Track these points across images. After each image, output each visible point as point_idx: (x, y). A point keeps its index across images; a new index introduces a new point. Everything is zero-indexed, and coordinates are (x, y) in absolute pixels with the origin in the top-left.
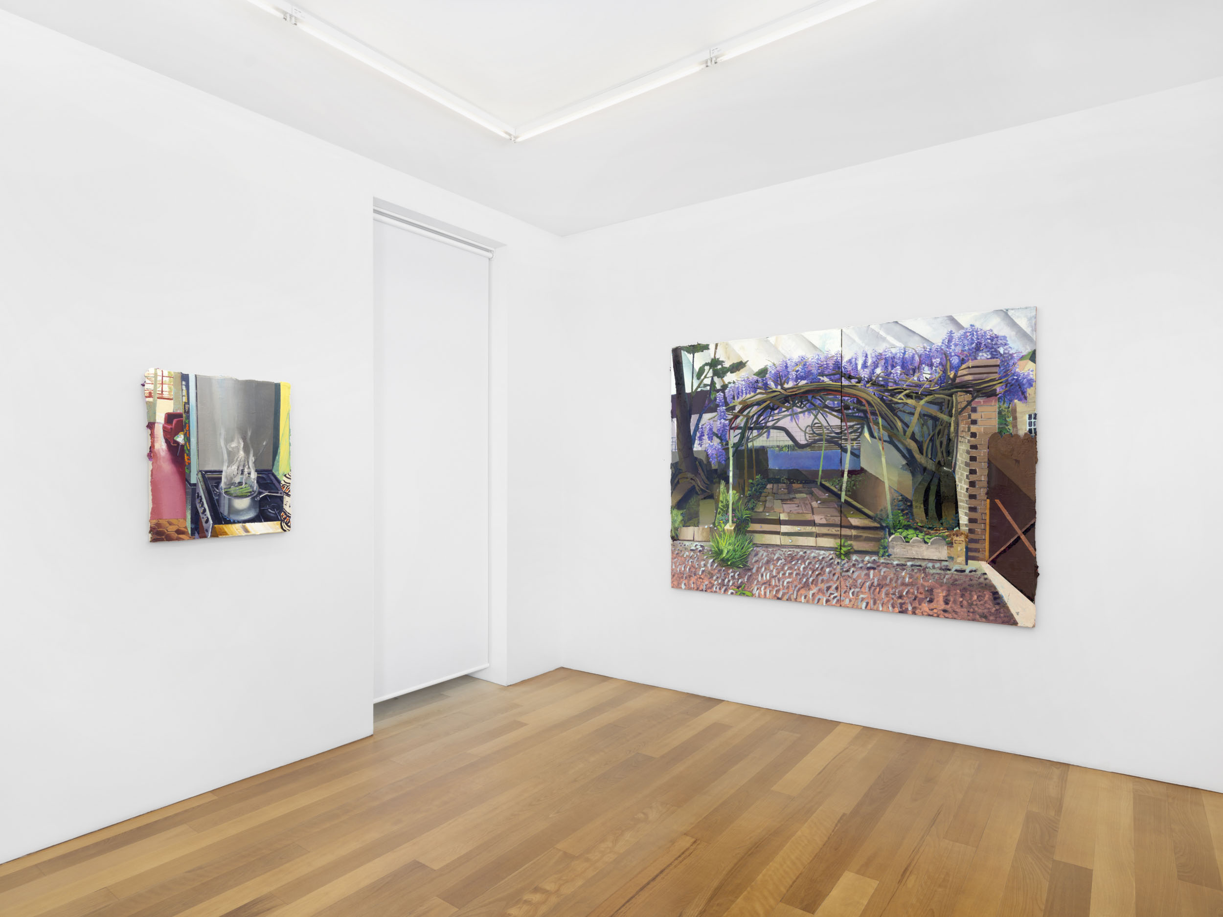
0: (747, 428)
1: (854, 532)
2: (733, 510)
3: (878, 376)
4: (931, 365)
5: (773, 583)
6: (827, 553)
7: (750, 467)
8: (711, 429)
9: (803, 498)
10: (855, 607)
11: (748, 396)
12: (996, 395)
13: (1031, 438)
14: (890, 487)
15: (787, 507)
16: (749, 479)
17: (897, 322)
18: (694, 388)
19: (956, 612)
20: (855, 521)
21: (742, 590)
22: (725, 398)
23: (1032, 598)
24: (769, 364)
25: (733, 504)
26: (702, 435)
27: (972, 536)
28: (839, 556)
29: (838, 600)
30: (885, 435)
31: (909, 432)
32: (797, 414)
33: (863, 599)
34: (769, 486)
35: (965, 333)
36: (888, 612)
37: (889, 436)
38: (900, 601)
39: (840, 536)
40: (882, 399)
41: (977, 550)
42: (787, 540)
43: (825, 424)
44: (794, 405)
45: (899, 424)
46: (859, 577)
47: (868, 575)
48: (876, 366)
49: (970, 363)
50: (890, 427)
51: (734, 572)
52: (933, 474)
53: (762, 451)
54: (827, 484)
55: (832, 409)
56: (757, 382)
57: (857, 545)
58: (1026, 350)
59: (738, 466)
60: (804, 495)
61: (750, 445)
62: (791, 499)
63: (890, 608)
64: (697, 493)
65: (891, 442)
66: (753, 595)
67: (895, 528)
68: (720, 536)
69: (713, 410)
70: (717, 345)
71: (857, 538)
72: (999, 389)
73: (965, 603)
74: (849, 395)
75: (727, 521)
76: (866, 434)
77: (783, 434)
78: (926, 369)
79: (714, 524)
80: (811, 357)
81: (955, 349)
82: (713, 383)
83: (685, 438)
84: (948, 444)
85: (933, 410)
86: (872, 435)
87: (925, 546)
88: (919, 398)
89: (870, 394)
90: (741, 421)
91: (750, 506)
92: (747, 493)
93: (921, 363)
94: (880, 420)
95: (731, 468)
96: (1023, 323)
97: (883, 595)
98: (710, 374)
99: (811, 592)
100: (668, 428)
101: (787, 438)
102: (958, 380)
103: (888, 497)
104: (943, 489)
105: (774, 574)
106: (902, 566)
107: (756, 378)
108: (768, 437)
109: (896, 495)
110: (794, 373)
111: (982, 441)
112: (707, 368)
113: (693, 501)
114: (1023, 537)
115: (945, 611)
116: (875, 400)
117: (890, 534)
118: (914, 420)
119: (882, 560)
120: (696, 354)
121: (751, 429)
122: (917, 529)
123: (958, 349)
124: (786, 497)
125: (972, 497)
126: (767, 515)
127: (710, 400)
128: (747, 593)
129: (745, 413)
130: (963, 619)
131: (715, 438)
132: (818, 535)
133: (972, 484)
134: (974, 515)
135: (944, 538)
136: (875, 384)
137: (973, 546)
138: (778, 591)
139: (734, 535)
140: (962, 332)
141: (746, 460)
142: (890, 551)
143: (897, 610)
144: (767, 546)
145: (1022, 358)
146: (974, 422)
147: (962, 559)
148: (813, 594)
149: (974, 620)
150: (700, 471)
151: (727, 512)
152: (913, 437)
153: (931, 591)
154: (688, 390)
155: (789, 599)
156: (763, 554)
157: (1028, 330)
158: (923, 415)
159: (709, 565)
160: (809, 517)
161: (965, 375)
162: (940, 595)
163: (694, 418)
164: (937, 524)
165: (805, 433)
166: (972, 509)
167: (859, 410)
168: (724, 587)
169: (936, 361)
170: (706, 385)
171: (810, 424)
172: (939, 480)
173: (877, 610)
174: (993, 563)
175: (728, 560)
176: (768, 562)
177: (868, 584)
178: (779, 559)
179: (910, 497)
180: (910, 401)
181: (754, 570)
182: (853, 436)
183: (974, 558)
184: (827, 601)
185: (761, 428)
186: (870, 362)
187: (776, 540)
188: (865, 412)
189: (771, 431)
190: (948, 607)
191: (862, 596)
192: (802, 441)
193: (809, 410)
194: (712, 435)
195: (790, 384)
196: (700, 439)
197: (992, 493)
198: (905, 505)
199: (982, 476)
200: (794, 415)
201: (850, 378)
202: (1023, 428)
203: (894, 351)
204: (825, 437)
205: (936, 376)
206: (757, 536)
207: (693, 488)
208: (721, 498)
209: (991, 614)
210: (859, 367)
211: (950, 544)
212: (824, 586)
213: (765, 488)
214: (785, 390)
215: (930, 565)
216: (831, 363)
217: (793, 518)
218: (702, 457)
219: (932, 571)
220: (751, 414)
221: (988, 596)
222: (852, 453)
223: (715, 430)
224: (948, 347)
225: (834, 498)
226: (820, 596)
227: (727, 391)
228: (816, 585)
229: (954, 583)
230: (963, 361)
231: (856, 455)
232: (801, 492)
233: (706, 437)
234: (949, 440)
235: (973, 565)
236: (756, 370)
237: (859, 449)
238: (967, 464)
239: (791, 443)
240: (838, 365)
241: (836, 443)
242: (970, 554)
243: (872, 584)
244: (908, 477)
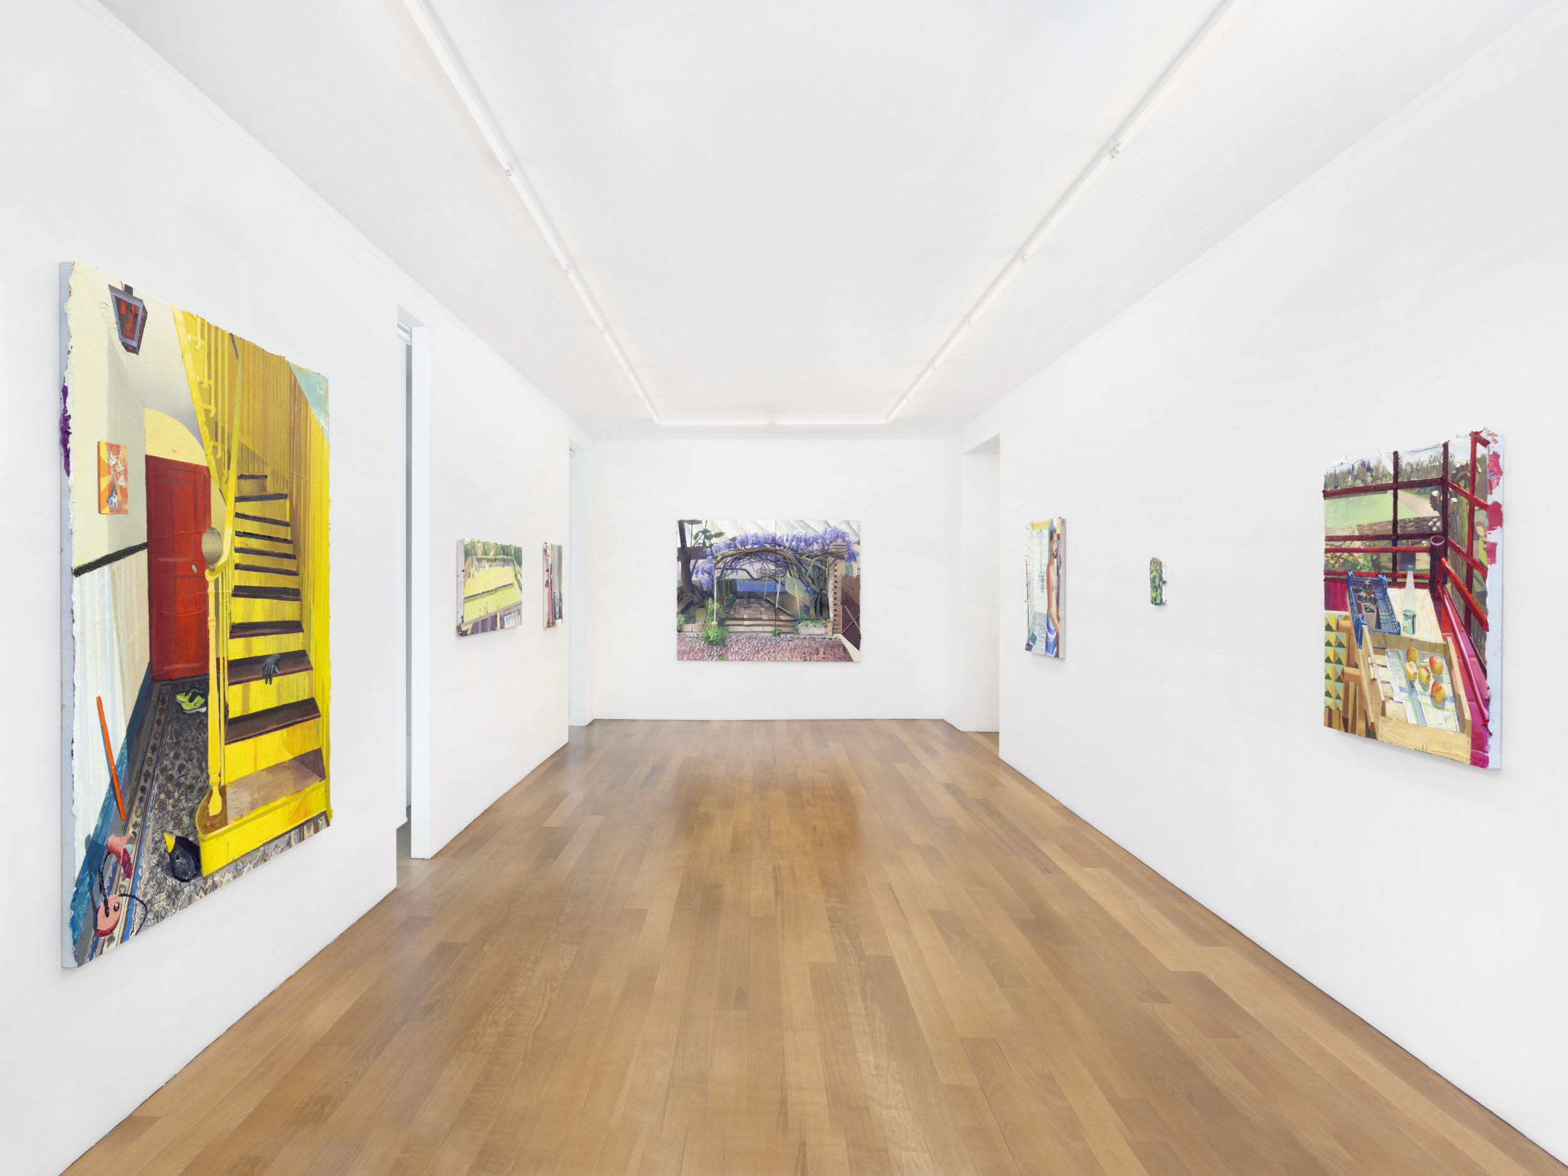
0: (725, 569)
1: (782, 623)
2: (717, 614)
3: (794, 546)
4: (817, 543)
5: (740, 652)
6: (768, 634)
7: (727, 589)
8: (703, 569)
9: (756, 607)
10: (782, 660)
11: (726, 552)
12: (844, 558)
13: (858, 579)
14: (799, 600)
15: (748, 611)
16: (726, 596)
17: (802, 521)
18: (693, 544)
19: (828, 658)
20: (783, 617)
21: (721, 657)
22: (712, 551)
23: (858, 648)
24: (737, 535)
25: (717, 610)
26: (697, 572)
27: (835, 623)
28: (775, 636)
29: (774, 658)
30: (797, 575)
31: (808, 575)
32: (753, 562)
33: (786, 656)
34: (738, 600)
35: (832, 530)
36: (798, 661)
37: (799, 576)
38: (804, 655)
39: (775, 626)
40: (795, 558)
41: (837, 629)
42: (747, 629)
43: (767, 568)
44: (751, 557)
45: (803, 570)
46: (784, 645)
47: (789, 644)
48: (792, 541)
49: (834, 544)
50: (799, 571)
51: (717, 648)
52: (818, 594)
53: (734, 581)
54: (768, 599)
55: (771, 561)
56: (731, 544)
57: (784, 630)
58: (856, 540)
59: (719, 589)
60: (757, 605)
61: (726, 578)
62: (749, 607)
63: (799, 659)
64: (694, 605)
65: (800, 579)
66: (728, 660)
67: (802, 620)
68: (709, 628)
69: (705, 558)
70: (707, 522)
71: (783, 626)
72: (846, 556)
73: (832, 654)
74: (780, 554)
75: (713, 620)
76: (788, 574)
77: (745, 572)
78: (815, 545)
79: (705, 622)
80: (760, 534)
81: (828, 536)
82: (704, 543)
83: (687, 573)
84: (825, 581)
85: (818, 564)
86: (791, 575)
87: (815, 628)
88: (812, 558)
89: (790, 554)
90: (721, 565)
91: (727, 611)
92: (725, 604)
93: (813, 541)
94: (795, 567)
95: (715, 590)
96: (855, 527)
97: (796, 653)
98: (703, 537)
99: (760, 655)
100: (675, 568)
101: (748, 575)
102: (829, 551)
103: (798, 605)
104: (823, 601)
105: (740, 647)
106: (805, 638)
107: (730, 542)
108: (737, 574)
109: (802, 604)
110: (751, 541)
111: (839, 579)
112: (700, 534)
113: (691, 609)
114: (855, 622)
115: (824, 658)
116: (792, 557)
117: (799, 623)
118: (810, 569)
119: (796, 636)
120: (694, 525)
121: (727, 569)
122: (812, 620)
123: (829, 537)
124: (747, 606)
125: (835, 605)
126: (737, 616)
127: (702, 552)
128: (724, 659)
129: (724, 560)
130: (832, 661)
131: (705, 573)
132: (764, 626)
133: (835, 599)
134: (836, 613)
135: (823, 624)
136: (792, 550)
137: (835, 627)
138: (742, 656)
139: (717, 627)
140: (831, 529)
141: (724, 586)
142: (799, 631)
143: (802, 660)
144: (736, 632)
145: (855, 543)
146: (836, 570)
147: (831, 633)
148: (761, 656)
149: (836, 661)
150: (696, 592)
151: (713, 615)
152: (810, 576)
153: (817, 649)
154: (688, 545)
155: (749, 660)
156: (734, 637)
157: (857, 531)
158: (815, 567)
159: (702, 645)
160: (759, 616)
161: (832, 549)
162: (822, 650)
163: (692, 562)
164: (820, 618)
165: (757, 572)
166: (835, 610)
167: (785, 562)
168: (711, 657)
169: (820, 541)
170: (700, 544)
171: (759, 568)
172: (821, 597)
173: (793, 661)
174: (844, 634)
175: (713, 641)
176: (737, 641)
177: (789, 648)
178: (743, 639)
179: (808, 605)
180: (808, 559)
181: (729, 646)
182: (781, 575)
183: (837, 633)
184: (769, 659)
185: (732, 569)
186: (789, 539)
187: (741, 629)
188: (787, 563)
189: (739, 571)
190: (825, 656)
191: (786, 655)
192: (755, 576)
193: (759, 561)
194: (704, 571)
195: (749, 547)
196: (696, 573)
197: (844, 603)
198: (806, 609)
199: (839, 595)
200: (751, 563)
201: (780, 546)
202: (855, 575)
203: (801, 534)
204: (767, 575)
205: (820, 548)
206: (730, 627)
207: (692, 601)
208: (709, 607)
209: (843, 657)
210: (785, 541)
211: (826, 627)
212: (767, 651)
213: (735, 601)
214: (747, 549)
215: (817, 637)
216: (771, 538)
217: (751, 617)
218: (698, 584)
219: (818, 640)
220: (727, 561)
221: (841, 649)
222: (781, 584)
223: (706, 569)
224: (825, 535)
225: (772, 606)
226: (765, 656)
227: (713, 548)
228: (763, 651)
229: (827, 645)
230: (831, 542)
231: (783, 584)
232: (755, 603)
233: (700, 573)
234: (825, 578)
235: (835, 635)
236: (730, 537)
237: (784, 582)
238: (833, 590)
239: (749, 577)
240: (774, 539)
241: (773, 578)
242: (835, 631)
243: (791, 648)
244: (807, 594)
